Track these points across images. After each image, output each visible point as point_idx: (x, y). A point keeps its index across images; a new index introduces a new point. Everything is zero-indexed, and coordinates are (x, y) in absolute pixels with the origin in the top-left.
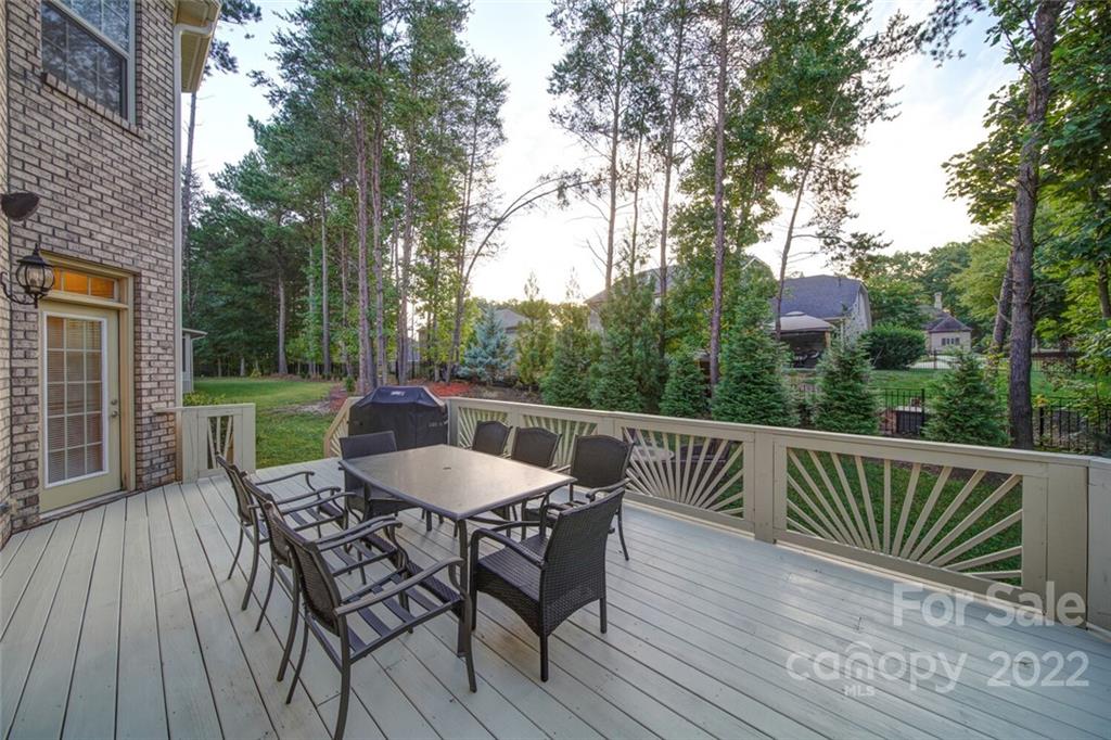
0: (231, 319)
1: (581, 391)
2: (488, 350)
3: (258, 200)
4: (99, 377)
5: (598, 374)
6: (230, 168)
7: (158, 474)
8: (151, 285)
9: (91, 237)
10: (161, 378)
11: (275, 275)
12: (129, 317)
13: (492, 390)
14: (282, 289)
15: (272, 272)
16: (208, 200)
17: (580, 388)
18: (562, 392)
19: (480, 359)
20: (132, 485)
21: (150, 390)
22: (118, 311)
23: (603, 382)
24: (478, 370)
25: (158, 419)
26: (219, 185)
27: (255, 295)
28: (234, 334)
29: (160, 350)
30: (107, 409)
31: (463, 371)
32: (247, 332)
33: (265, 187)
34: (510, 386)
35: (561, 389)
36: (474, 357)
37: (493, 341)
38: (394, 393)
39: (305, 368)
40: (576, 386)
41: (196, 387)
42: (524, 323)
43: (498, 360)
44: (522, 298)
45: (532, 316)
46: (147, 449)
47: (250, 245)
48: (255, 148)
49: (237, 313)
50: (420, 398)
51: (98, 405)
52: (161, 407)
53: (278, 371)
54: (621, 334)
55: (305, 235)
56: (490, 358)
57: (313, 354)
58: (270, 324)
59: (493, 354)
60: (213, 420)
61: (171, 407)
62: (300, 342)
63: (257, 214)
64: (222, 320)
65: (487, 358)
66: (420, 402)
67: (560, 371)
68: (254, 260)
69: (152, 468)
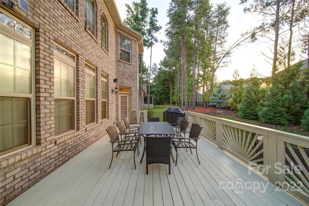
0: (162, 93)
1: (255, 112)
2: (218, 97)
3: (166, 66)
4: (127, 105)
5: (263, 105)
6: (161, 61)
7: (133, 122)
8: (133, 89)
9: (125, 83)
10: (134, 105)
11: (170, 82)
12: (130, 95)
13: (221, 110)
14: (171, 85)
15: (169, 82)
16: (158, 69)
17: (255, 111)
18: (246, 112)
19: (215, 100)
20: (130, 123)
21: (133, 107)
22: (129, 94)
23: (265, 109)
24: (214, 104)
25: (134, 112)
26: (160, 65)
27: (166, 87)
28: (162, 96)
29: (134, 100)
30: (128, 110)
31: (210, 104)
32: (165, 95)
33: (167, 63)
34: (228, 109)
35: (245, 111)
36: (213, 100)
37: (220, 95)
38: (172, 109)
39: (175, 103)
40: (252, 110)
41: (154, 107)
42: (233, 87)
43: (222, 100)
44: (232, 79)
45: (236, 85)
46: (132, 117)
47: (165, 76)
48: (166, 55)
49: (163, 91)
50: (177, 111)
51: (126, 109)
52: (134, 110)
53: (170, 104)
54: (277, 88)
55: (175, 72)
56: (219, 100)
57: (176, 100)
58: (169, 93)
59: (220, 99)
60: (141, 113)
61: (136, 110)
62: (174, 97)
63: (167, 69)
64: (161, 93)
65: (217, 100)
66: (177, 112)
67: (245, 104)
68: (166, 80)
69: (133, 120)
